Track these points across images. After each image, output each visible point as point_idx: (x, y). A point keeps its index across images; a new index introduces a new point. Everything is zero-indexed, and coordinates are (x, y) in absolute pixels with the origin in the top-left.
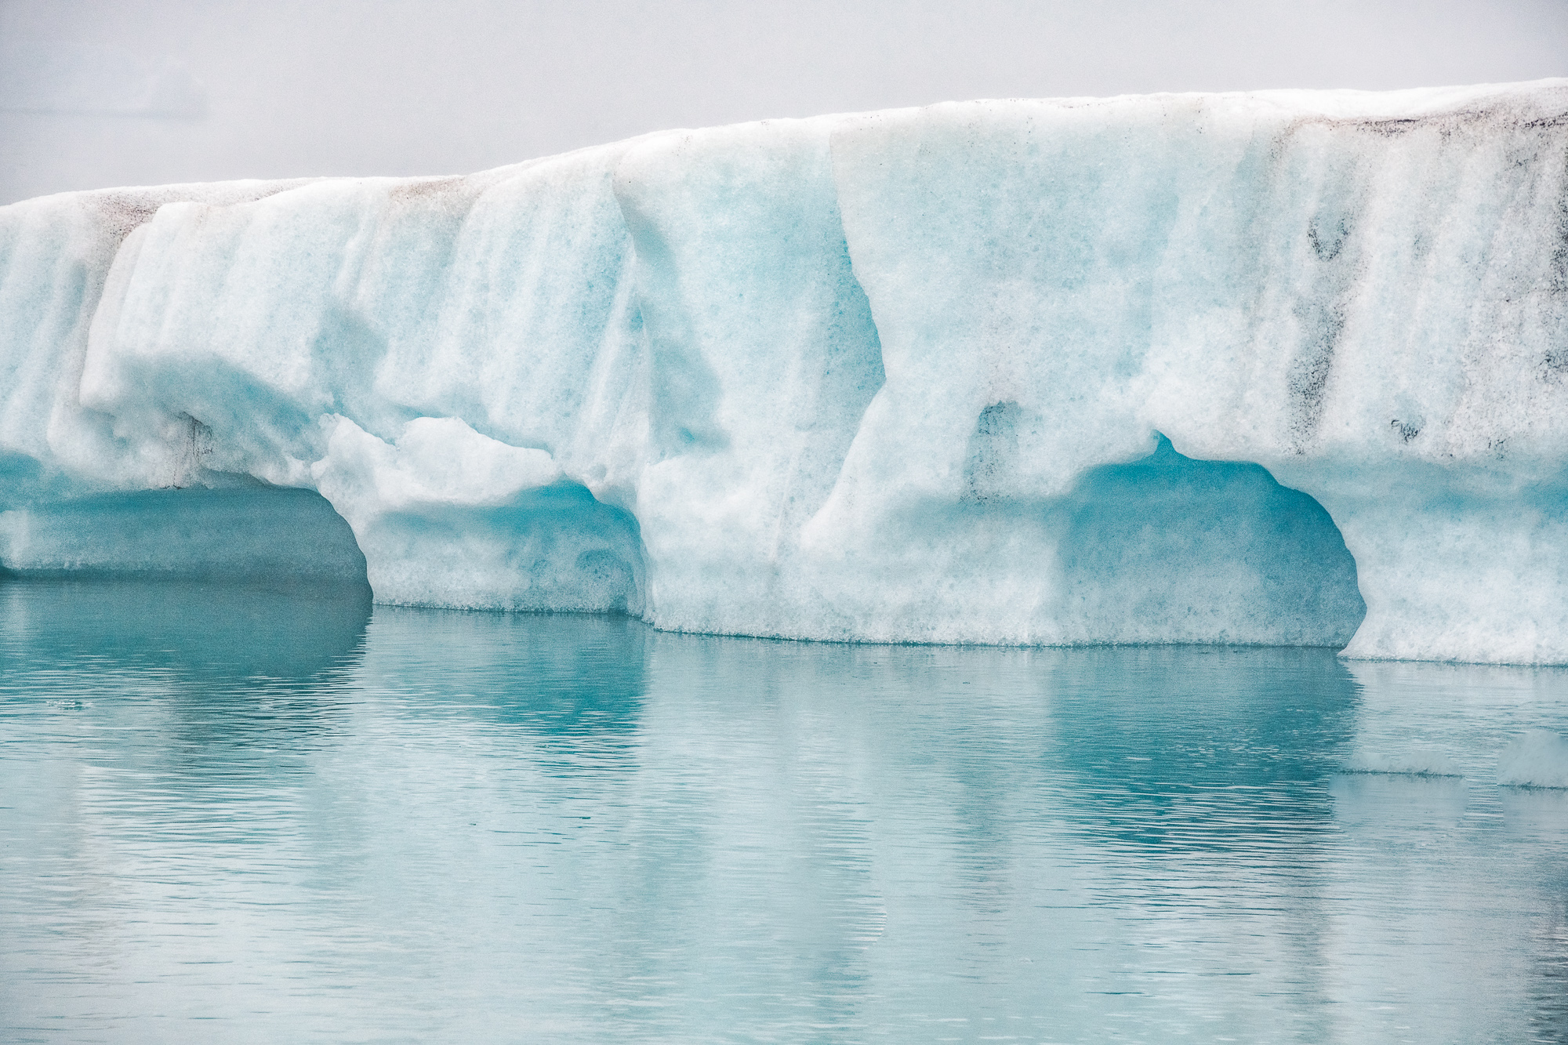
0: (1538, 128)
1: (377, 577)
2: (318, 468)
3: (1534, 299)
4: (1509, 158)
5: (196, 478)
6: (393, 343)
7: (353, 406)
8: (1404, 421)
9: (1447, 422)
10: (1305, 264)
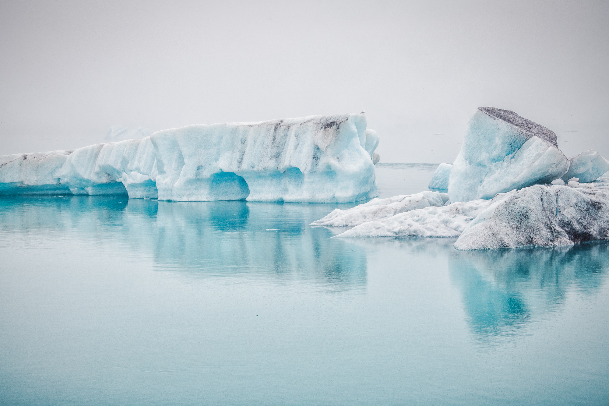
0: (271, 125)
1: (129, 194)
2: (122, 179)
3: (269, 148)
4: (267, 129)
5: (109, 182)
6: (130, 162)
7: (125, 170)
8: (252, 166)
9: (258, 166)
10: (240, 145)
